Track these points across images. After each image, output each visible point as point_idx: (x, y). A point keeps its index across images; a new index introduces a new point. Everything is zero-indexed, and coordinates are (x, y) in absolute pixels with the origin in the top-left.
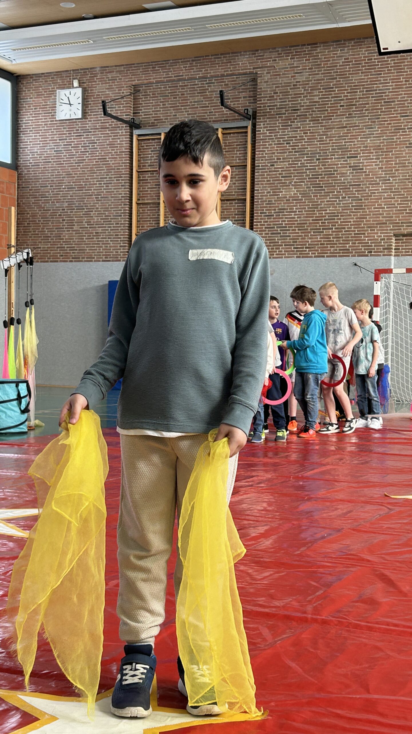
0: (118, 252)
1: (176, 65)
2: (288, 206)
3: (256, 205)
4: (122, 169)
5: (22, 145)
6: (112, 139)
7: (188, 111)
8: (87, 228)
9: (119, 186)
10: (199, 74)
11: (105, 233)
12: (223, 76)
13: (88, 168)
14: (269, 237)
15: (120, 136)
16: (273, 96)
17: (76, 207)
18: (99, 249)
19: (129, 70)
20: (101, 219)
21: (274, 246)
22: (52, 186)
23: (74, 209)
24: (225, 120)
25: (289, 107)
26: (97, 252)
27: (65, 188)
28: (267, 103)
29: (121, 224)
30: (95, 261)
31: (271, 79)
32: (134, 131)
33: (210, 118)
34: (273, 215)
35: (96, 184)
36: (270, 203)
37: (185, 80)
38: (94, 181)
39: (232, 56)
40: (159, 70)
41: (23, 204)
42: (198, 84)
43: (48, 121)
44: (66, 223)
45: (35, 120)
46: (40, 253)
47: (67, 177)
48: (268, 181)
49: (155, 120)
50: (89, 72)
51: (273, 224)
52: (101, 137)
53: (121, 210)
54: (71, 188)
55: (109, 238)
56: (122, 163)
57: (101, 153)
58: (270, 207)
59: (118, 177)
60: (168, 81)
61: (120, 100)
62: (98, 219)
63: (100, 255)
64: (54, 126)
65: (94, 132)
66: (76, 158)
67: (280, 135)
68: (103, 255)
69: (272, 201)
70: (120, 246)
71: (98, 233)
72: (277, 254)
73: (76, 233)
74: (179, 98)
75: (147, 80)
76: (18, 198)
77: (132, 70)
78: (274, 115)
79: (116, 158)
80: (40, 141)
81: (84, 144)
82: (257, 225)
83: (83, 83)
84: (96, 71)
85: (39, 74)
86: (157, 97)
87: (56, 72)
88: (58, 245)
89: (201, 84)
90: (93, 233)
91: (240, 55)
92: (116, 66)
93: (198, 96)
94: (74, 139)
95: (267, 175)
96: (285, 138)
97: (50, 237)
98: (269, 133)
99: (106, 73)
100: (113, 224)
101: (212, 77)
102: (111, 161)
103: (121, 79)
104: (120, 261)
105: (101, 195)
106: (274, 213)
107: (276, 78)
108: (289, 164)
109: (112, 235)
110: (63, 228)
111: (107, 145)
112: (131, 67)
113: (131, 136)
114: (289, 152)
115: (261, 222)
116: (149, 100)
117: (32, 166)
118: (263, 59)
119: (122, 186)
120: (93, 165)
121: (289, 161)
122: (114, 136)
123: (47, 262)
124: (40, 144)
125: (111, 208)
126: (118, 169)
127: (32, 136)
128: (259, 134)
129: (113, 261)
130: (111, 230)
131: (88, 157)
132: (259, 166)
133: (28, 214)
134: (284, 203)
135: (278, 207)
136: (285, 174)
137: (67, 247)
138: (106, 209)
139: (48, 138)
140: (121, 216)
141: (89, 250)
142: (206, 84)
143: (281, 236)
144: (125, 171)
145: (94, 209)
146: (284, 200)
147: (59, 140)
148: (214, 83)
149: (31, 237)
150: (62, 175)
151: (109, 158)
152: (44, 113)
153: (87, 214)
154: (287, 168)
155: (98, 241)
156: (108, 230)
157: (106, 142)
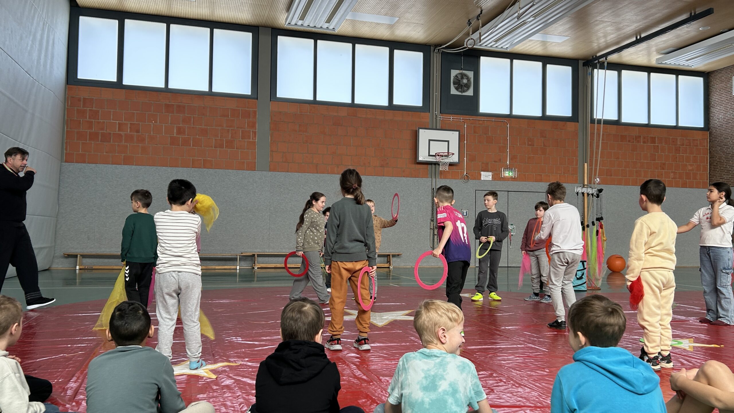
5: (712, 115)
43: (727, 97)
45: (720, 97)
80: (723, 110)
85: (722, 69)
87: (733, 65)
117: (718, 127)
127: (718, 108)
133: (717, 157)
139: (728, 108)
149: (718, 172)
152: (725, 93)
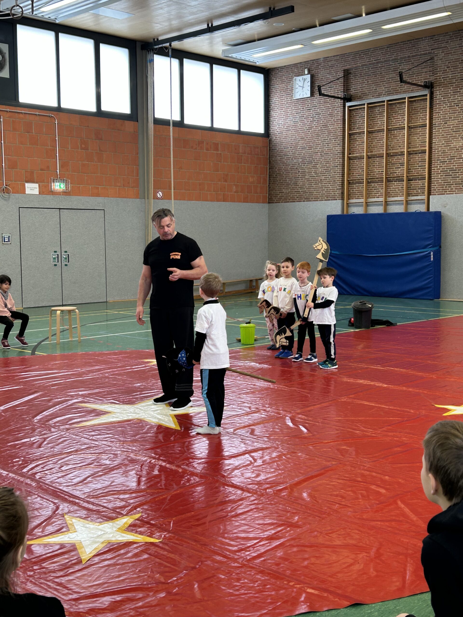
0: (335, 193)
1: (376, 52)
2: (457, 154)
3: (434, 154)
4: (338, 132)
5: (272, 119)
6: (332, 110)
7: (385, 86)
8: (314, 176)
9: (336, 145)
10: (392, 57)
11: (327, 179)
12: (409, 57)
13: (315, 133)
14: (443, 178)
15: (337, 107)
16: (446, 70)
17: (307, 161)
18: (323, 192)
19: (343, 58)
20: (324, 170)
21: (447, 185)
22: (292, 147)
23: (306, 163)
24: (411, 90)
25: (458, 78)
26: (321, 194)
27: (300, 149)
28: (442, 76)
29: (337, 173)
30: (320, 200)
31: (444, 56)
32: (346, 103)
33: (401, 90)
34: (446, 162)
35: (320, 144)
36: (444, 152)
37: (383, 62)
38: (319, 142)
39: (416, 42)
40: (363, 56)
41: (273, 161)
42: (392, 65)
43: (289, 101)
44: (301, 173)
45: (280, 100)
46: (284, 196)
47: (302, 140)
48: (442, 135)
49: (361, 94)
50: (316, 62)
51: (447, 169)
52: (324, 109)
53: (337, 163)
54: (304, 148)
55: (329, 183)
56: (338, 128)
57: (324, 121)
58: (444, 155)
59: (335, 138)
60: (370, 64)
61: (337, 81)
62: (322, 170)
63: (323, 196)
64: (292, 104)
65: (319, 106)
66: (307, 126)
67: (451, 100)
68: (325, 196)
69: (445, 151)
70: (337, 189)
71: (321, 180)
72: (449, 191)
73: (307, 181)
74: (379, 76)
75: (355, 64)
76: (269, 157)
77: (345, 58)
78: (447, 84)
79: (334, 124)
80: (284, 115)
81: (313, 115)
82: (434, 169)
83: (312, 70)
84: (320, 61)
85: (282, 67)
86: (363, 76)
87: (294, 64)
88: (295, 190)
89: (394, 64)
90: (318, 180)
91: (422, 40)
92: (334, 56)
93: (392, 73)
94: (306, 112)
95: (442, 131)
96: (455, 101)
97: (290, 184)
98: (444, 98)
99: (327, 62)
100: (332, 173)
101: (401, 58)
102: (331, 127)
103: (337, 65)
104: (336, 200)
105: (324, 152)
106: (447, 159)
107: (449, 56)
108: (458, 122)
109: (332, 181)
110: (298, 178)
111: (328, 115)
112: (344, 56)
113: (344, 107)
114: (458, 112)
115: (437, 167)
116: (358, 79)
117: (278, 133)
118: (438, 42)
119: (338, 144)
120: (318, 130)
121: (458, 119)
122: (333, 108)
123: (288, 202)
124: (283, 117)
125: (331, 161)
126: (335, 132)
127: (278, 112)
128: (435, 100)
129: (332, 200)
130: (331, 177)
131: (315, 124)
132: (436, 124)
134: (455, 152)
135: (450, 155)
136: (456, 129)
137: (302, 191)
138: (328, 162)
139: (288, 113)
140: (337, 167)
141: (316, 192)
142: (398, 64)
143: (452, 177)
144: (340, 134)
145: (319, 162)
146: (454, 150)
147: (296, 113)
148: (403, 63)
150: (298, 139)
151: (329, 125)
152: (286, 95)
153: (315, 167)
154: (456, 124)
155: (322, 186)
156: (328, 177)
157: (327, 113)
